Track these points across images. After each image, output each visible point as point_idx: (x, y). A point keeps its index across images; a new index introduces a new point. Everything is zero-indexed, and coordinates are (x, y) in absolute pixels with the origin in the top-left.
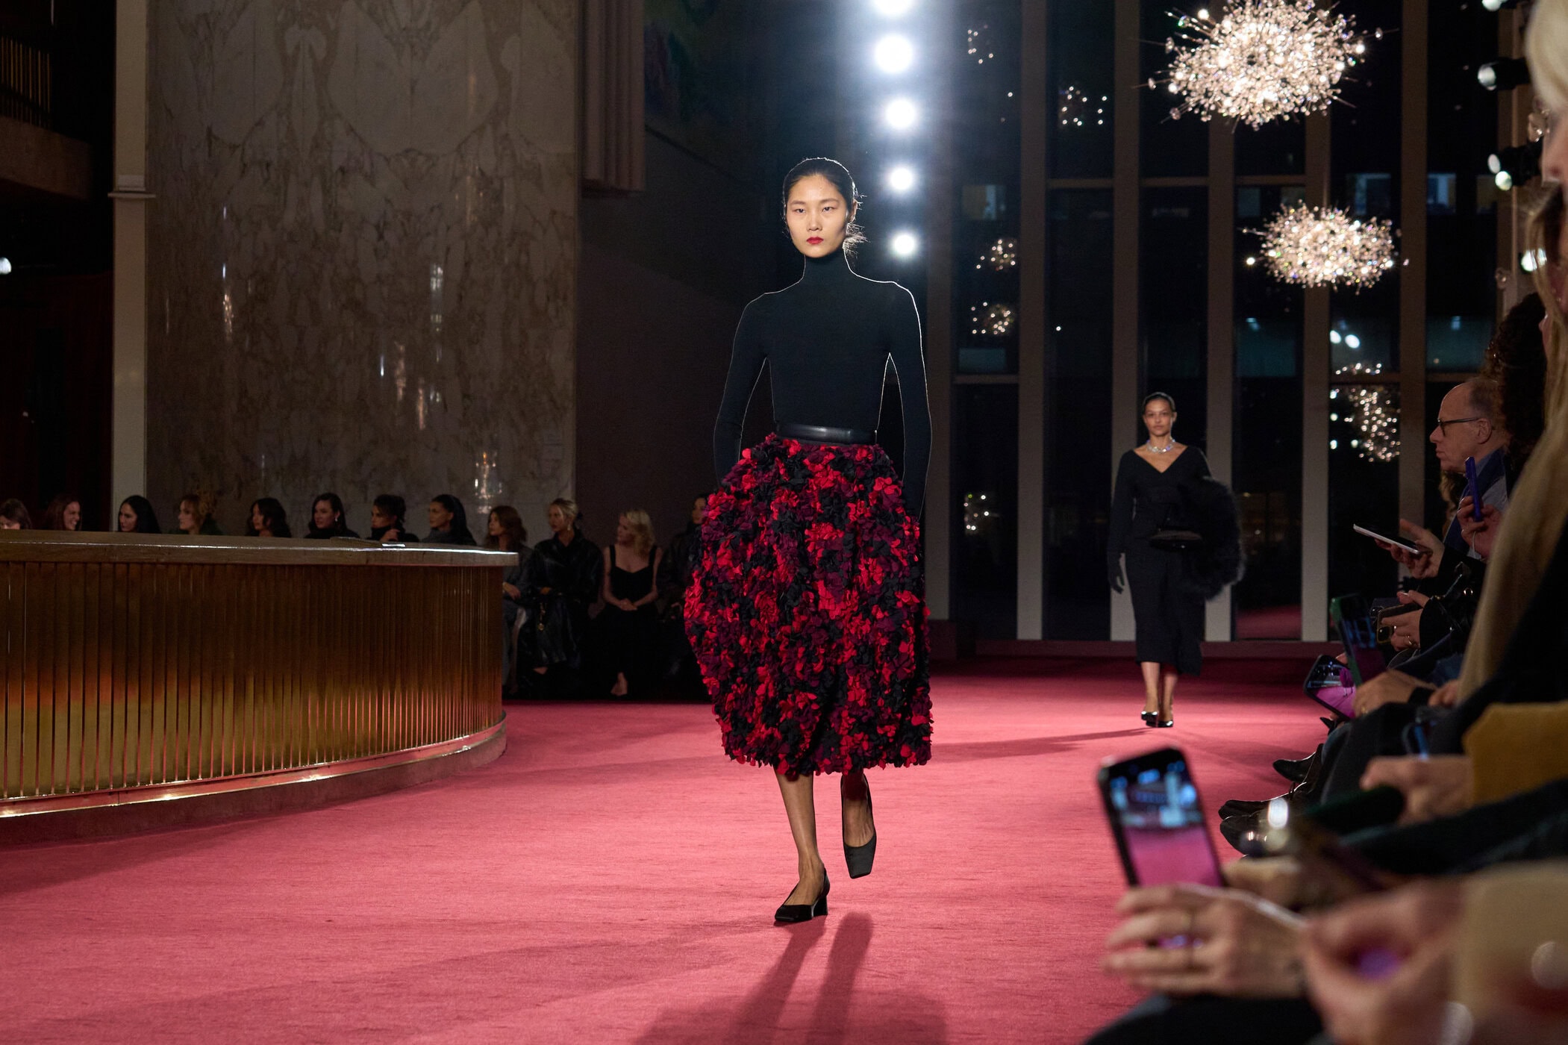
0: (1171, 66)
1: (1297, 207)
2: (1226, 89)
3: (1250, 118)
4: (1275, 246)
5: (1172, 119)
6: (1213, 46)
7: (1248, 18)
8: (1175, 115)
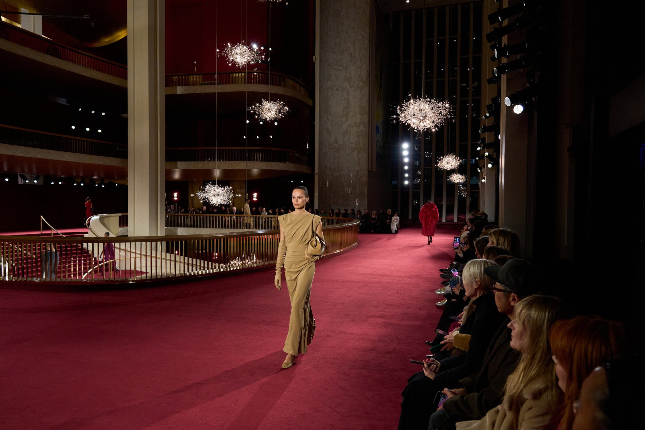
0: (438, 163)
1: (454, 173)
2: (444, 166)
3: (447, 169)
4: (451, 178)
5: (438, 170)
6: (443, 161)
7: (447, 158)
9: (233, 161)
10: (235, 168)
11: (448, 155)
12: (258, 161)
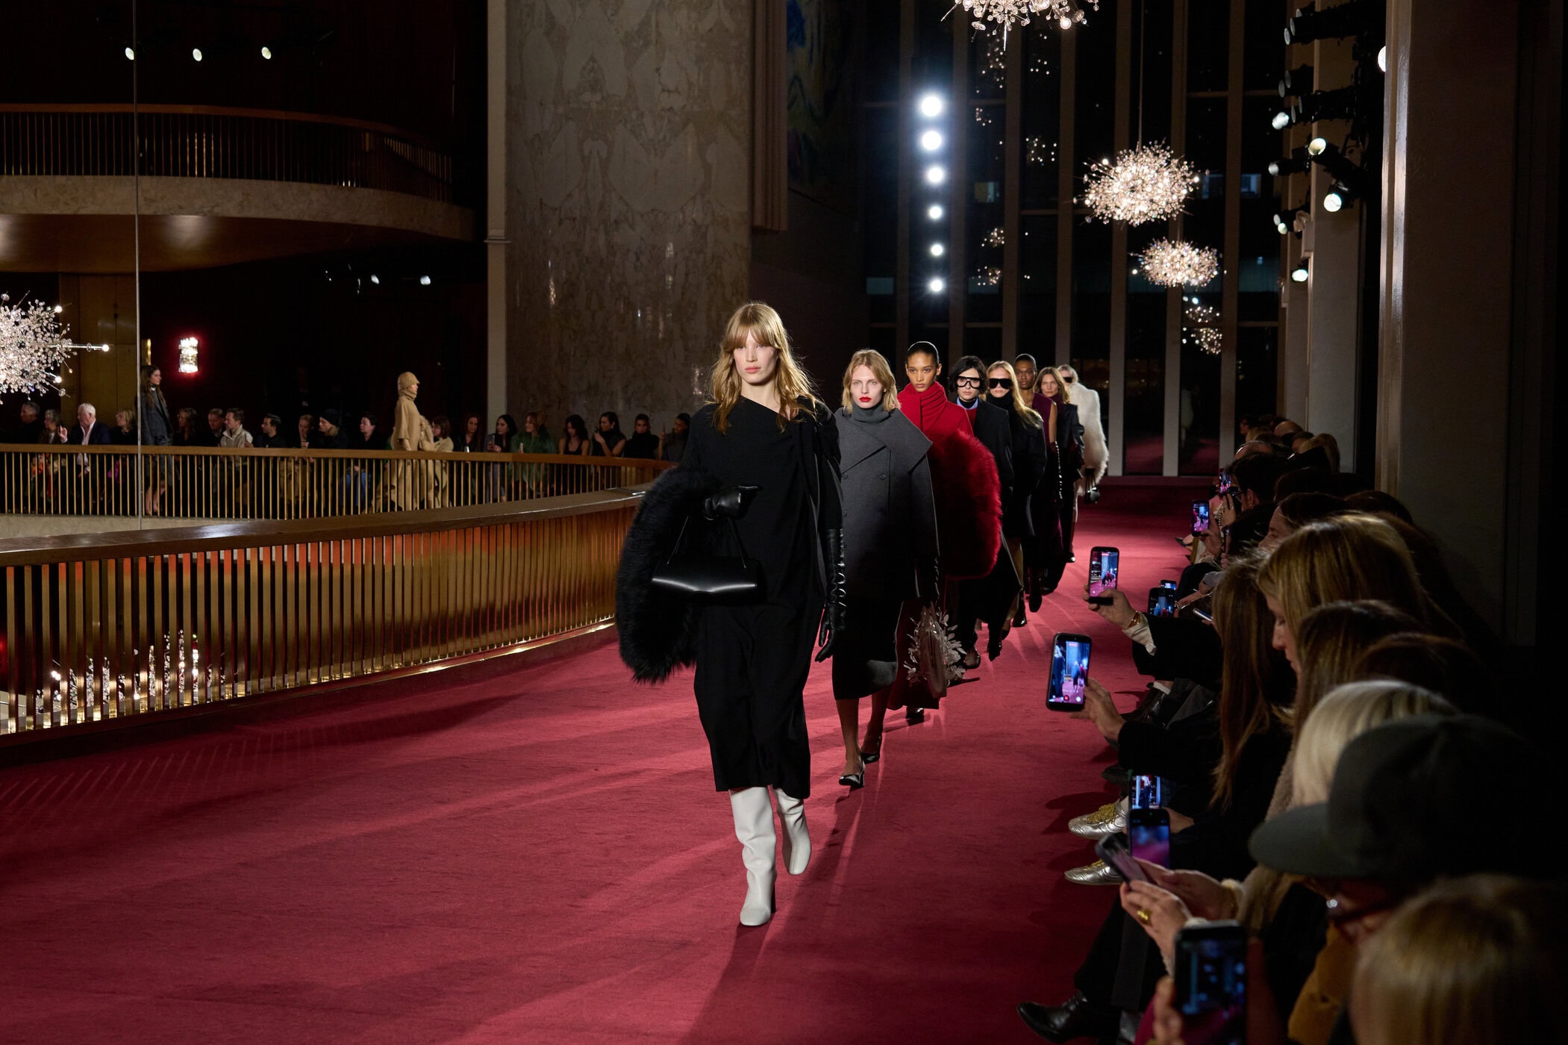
0: (1086, 191)
1: (1162, 241)
2: (1118, 204)
3: (1132, 221)
4: (1149, 263)
5: (1086, 222)
6: (1110, 180)
7: (1131, 164)
8: (1088, 220)
9: (72, 173)
10: (82, 212)
11: (1134, 150)
12: (200, 174)
